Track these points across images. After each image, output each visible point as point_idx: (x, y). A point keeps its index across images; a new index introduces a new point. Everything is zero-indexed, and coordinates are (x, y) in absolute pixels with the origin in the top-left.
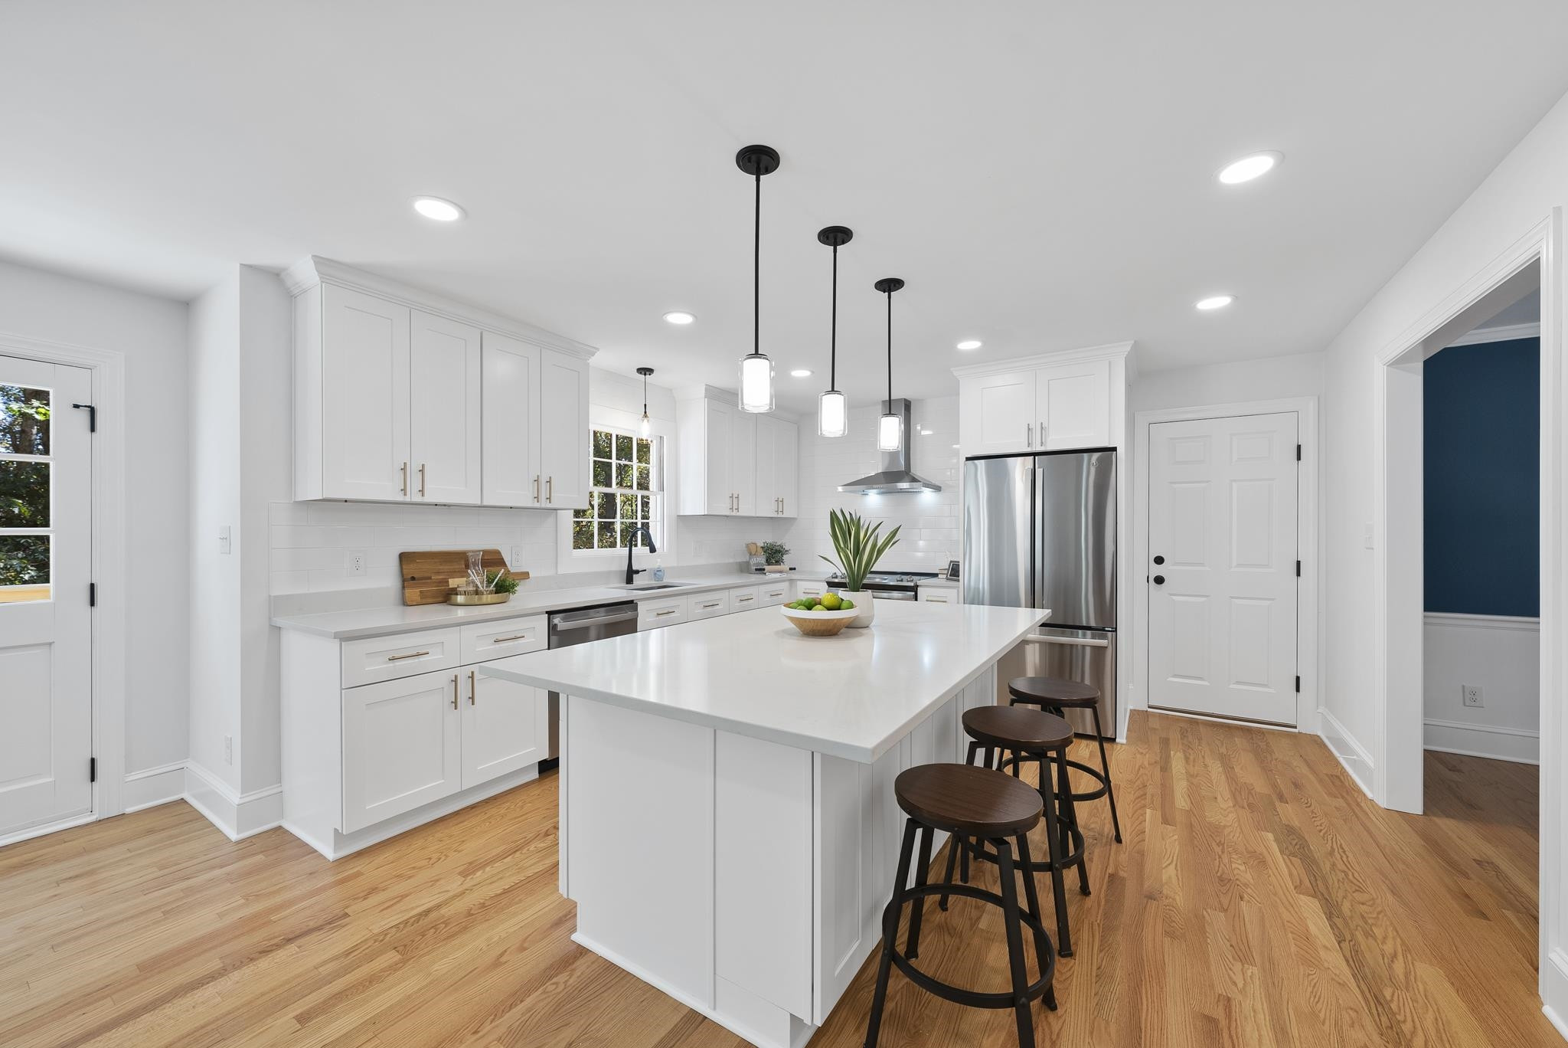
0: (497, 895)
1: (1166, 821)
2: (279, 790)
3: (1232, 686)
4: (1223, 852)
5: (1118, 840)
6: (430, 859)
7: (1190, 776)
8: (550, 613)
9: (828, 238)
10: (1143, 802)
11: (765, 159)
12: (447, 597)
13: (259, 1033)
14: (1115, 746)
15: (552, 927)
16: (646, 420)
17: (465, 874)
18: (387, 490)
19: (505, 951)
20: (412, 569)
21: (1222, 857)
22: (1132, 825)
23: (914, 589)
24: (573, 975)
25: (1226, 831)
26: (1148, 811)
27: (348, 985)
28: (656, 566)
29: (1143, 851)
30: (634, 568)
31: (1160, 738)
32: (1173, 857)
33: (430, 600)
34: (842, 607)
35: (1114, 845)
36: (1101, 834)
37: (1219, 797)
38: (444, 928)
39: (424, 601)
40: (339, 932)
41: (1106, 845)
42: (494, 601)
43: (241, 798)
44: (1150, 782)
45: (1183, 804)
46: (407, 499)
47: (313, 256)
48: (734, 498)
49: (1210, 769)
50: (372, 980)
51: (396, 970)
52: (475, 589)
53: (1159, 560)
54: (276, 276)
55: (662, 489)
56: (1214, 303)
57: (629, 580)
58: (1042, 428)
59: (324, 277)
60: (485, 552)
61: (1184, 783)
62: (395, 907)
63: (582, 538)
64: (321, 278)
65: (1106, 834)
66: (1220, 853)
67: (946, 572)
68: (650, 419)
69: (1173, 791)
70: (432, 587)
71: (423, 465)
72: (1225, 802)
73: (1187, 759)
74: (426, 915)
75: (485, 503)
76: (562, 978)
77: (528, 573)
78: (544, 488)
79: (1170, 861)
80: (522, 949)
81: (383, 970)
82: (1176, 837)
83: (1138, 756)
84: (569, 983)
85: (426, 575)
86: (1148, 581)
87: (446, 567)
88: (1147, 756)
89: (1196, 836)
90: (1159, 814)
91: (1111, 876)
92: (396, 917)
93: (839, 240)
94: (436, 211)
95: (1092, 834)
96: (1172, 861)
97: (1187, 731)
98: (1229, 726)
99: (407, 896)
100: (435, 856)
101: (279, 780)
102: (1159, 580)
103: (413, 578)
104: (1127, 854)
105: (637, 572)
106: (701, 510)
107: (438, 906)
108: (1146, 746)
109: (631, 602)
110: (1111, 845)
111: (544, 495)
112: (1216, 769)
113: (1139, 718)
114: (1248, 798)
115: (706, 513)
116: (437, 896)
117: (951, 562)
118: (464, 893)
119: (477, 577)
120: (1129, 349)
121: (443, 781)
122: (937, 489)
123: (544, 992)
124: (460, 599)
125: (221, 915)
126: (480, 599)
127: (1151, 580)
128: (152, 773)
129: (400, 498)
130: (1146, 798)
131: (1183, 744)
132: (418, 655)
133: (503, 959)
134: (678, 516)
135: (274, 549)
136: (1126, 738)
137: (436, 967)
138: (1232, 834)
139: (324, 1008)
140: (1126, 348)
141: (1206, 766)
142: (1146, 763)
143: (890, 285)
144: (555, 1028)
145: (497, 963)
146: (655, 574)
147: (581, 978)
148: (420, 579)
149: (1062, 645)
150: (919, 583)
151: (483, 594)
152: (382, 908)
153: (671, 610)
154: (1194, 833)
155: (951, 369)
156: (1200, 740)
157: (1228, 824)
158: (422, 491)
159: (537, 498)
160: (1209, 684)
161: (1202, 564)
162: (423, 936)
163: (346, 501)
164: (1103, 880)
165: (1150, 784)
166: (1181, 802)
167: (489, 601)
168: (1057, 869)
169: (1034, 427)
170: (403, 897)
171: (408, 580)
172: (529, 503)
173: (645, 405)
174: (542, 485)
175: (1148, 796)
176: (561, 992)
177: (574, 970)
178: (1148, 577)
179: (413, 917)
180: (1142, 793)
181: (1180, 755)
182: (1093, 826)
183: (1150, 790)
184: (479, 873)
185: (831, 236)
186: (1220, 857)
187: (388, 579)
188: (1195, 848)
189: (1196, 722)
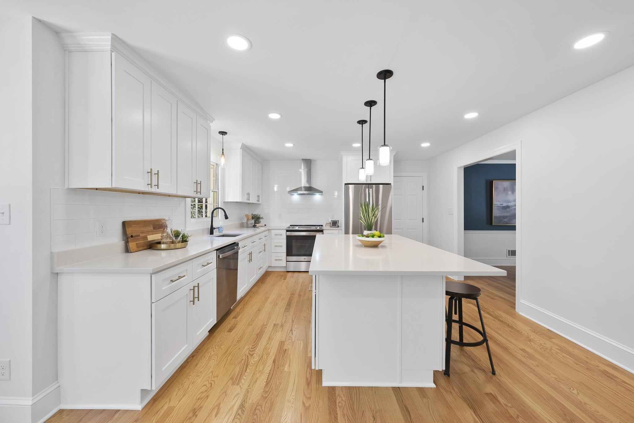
0: (266, 385)
2: (57, 385)
8: (217, 250)
9: (368, 103)
12: (152, 246)
15: (308, 386)
16: (223, 157)
17: (236, 384)
23: (322, 231)
24: (341, 396)
33: (141, 249)
39: (139, 249)
42: (182, 247)
43: (32, 400)
47: (112, 34)
48: (248, 195)
55: (218, 189)
56: (426, 145)
57: (212, 233)
59: (114, 48)
64: (111, 48)
67: (329, 224)
70: (140, 241)
71: (158, 171)
74: (244, 406)
76: (339, 400)
80: (309, 398)
84: (343, 400)
85: (137, 234)
87: (145, 229)
101: (56, 378)
103: (132, 236)
105: (215, 229)
106: (238, 200)
107: (244, 401)
109: (235, 243)
115: (241, 201)
117: (331, 221)
118: (248, 391)
121: (187, 345)
122: (321, 193)
123: (340, 407)
124: (163, 246)
133: (307, 405)
134: (224, 202)
135: (54, 220)
143: (363, 122)
144: (361, 415)
147: (345, 396)
148: (136, 236)
151: (176, 243)
158: (157, 186)
159: (196, 191)
161: (401, 220)
162: (257, 415)
171: (127, 238)
173: (223, 149)
174: (198, 185)
176: (345, 404)
184: (243, 381)
185: (370, 103)
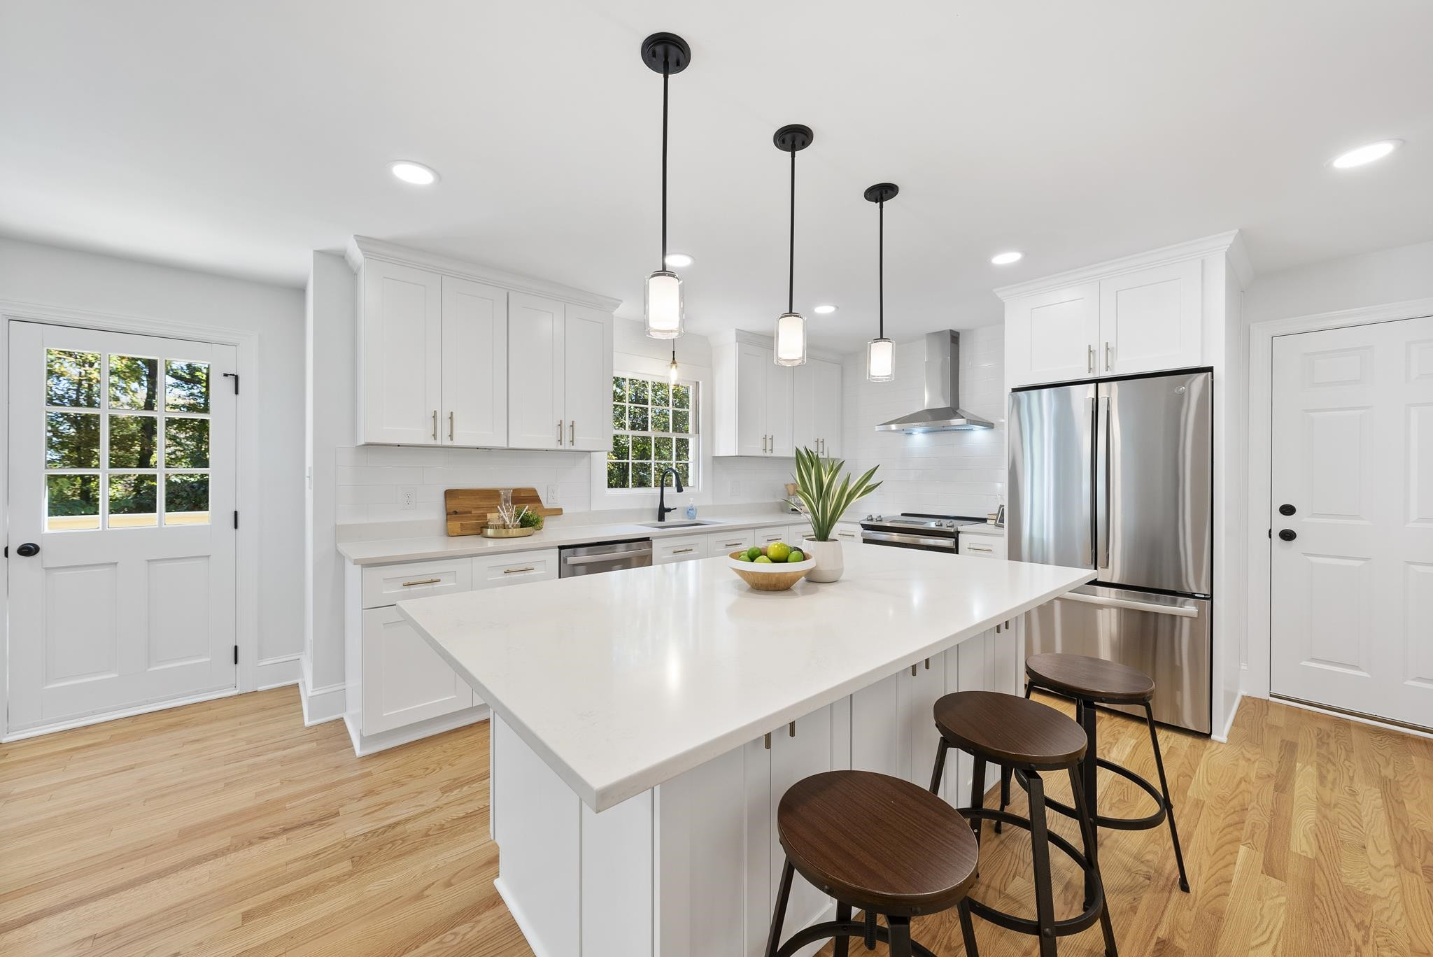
0: (459, 819)
1: (1270, 869)
2: (341, 688)
3: (1409, 683)
4: (1365, 942)
5: (1185, 887)
6: (427, 769)
7: (1323, 806)
8: (561, 548)
9: (784, 142)
10: (1236, 833)
11: (673, 51)
12: (480, 529)
13: (211, 923)
14: (1208, 744)
15: (483, 865)
16: (674, 367)
17: (445, 790)
18: (421, 436)
19: (433, 883)
20: (456, 504)
21: (1364, 949)
22: (1211, 868)
23: (955, 535)
24: (474, 928)
25: (1376, 907)
26: (1243, 850)
27: (298, 889)
28: (688, 505)
29: (1223, 913)
30: (666, 506)
31: (1282, 741)
32: (1271, 932)
33: (470, 532)
34: (789, 560)
35: (1177, 893)
36: (1159, 872)
37: (1371, 848)
38: (401, 844)
39: (463, 533)
40: (325, 830)
41: (1163, 889)
42: (519, 535)
43: (312, 691)
44: (1254, 804)
45: (1305, 847)
46: (439, 443)
47: (353, 236)
48: (768, 440)
49: (1360, 799)
50: (318, 888)
51: (339, 882)
52: (503, 523)
53: (1288, 510)
54: (340, 257)
55: (697, 431)
57: (661, 518)
58: (1108, 349)
59: (368, 254)
60: (515, 490)
61: (1311, 815)
62: (376, 814)
63: (618, 478)
64: (364, 254)
65: (1167, 872)
66: (1360, 943)
67: (995, 517)
68: (678, 364)
69: (1289, 825)
70: (471, 520)
71: (451, 413)
72: (1381, 853)
73: (1322, 778)
74: (394, 827)
75: (511, 446)
76: (462, 929)
77: (561, 510)
78: (568, 431)
79: (1265, 938)
80: (448, 884)
81: (331, 880)
82: (1283, 899)
83: (1242, 763)
84: (468, 937)
85: (466, 510)
86: (1270, 536)
87: (485, 503)
88: (1257, 764)
89: (1319, 904)
90: (1260, 856)
91: (1161, 942)
92: (370, 824)
93: (798, 143)
94: (412, 175)
95: (1145, 869)
96: (1269, 939)
97: (1329, 736)
98: (1403, 737)
99: (391, 803)
100: (432, 767)
101: (344, 681)
102: (1288, 535)
103: (456, 512)
104: (1195, 910)
105: (669, 510)
106: (733, 452)
107: (407, 821)
108: (1258, 750)
109: (647, 539)
110: (1170, 892)
111: (567, 438)
112: (1371, 800)
113: (1253, 710)
114: (1425, 857)
115: (737, 454)
116: (412, 809)
117: (1000, 506)
118: (434, 810)
119: (506, 514)
120: (1231, 240)
121: (455, 696)
122: (989, 426)
123: (441, 942)
124: (490, 532)
125: (258, 795)
126: (508, 532)
127: (1275, 534)
128: (279, 661)
129: (432, 442)
130: (1242, 829)
131: (1318, 754)
132: (432, 582)
133: (426, 893)
134: (714, 457)
135: (340, 485)
136: (1228, 736)
137: (370, 887)
138: (1387, 914)
139: (266, 910)
140: (1226, 240)
141: (1353, 793)
142: (1253, 775)
143: (881, 193)
145: (420, 896)
146: (688, 512)
147: (480, 934)
148: (461, 513)
149: (1145, 613)
150: (960, 529)
151: (508, 528)
152: (365, 813)
153: (688, 548)
154: (1316, 899)
155: (995, 290)
156: (1349, 752)
157: (1382, 895)
158: (451, 436)
159: (560, 441)
160: (1369, 676)
161: (1358, 517)
162: (380, 849)
163: (399, 446)
164: (1147, 946)
165: (1253, 808)
166: (1301, 842)
167: (514, 534)
168: (1046, 935)
169: (1097, 349)
170: (388, 804)
171: (451, 514)
172: (553, 445)
173: (674, 352)
174: (565, 429)
175: (1247, 827)
176: (454, 946)
177: (478, 922)
178: (1270, 531)
179: (382, 827)
180: (1237, 819)
181: (1312, 770)
182: (1149, 857)
183: (1252, 817)
184: (456, 792)
185: (788, 137)
186: (1358, 949)
187: (434, 513)
188: (1315, 925)
189: (1347, 724)
